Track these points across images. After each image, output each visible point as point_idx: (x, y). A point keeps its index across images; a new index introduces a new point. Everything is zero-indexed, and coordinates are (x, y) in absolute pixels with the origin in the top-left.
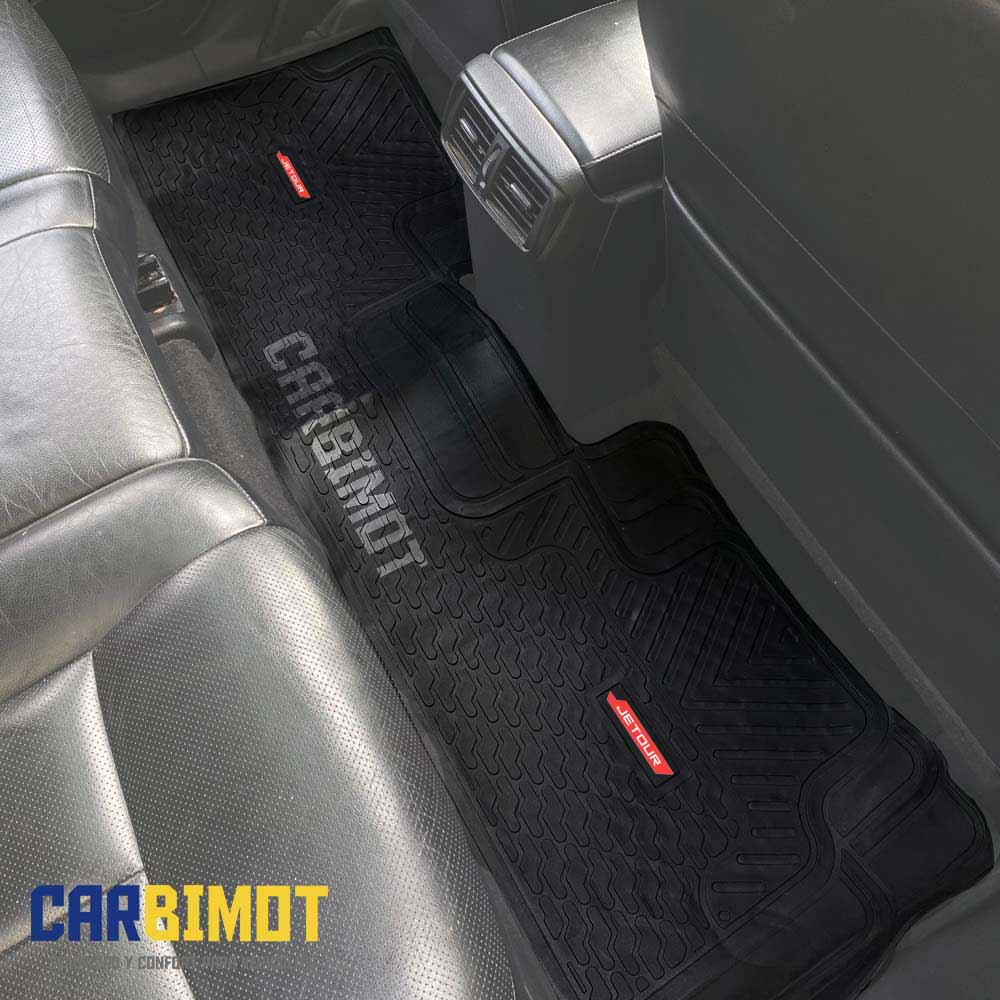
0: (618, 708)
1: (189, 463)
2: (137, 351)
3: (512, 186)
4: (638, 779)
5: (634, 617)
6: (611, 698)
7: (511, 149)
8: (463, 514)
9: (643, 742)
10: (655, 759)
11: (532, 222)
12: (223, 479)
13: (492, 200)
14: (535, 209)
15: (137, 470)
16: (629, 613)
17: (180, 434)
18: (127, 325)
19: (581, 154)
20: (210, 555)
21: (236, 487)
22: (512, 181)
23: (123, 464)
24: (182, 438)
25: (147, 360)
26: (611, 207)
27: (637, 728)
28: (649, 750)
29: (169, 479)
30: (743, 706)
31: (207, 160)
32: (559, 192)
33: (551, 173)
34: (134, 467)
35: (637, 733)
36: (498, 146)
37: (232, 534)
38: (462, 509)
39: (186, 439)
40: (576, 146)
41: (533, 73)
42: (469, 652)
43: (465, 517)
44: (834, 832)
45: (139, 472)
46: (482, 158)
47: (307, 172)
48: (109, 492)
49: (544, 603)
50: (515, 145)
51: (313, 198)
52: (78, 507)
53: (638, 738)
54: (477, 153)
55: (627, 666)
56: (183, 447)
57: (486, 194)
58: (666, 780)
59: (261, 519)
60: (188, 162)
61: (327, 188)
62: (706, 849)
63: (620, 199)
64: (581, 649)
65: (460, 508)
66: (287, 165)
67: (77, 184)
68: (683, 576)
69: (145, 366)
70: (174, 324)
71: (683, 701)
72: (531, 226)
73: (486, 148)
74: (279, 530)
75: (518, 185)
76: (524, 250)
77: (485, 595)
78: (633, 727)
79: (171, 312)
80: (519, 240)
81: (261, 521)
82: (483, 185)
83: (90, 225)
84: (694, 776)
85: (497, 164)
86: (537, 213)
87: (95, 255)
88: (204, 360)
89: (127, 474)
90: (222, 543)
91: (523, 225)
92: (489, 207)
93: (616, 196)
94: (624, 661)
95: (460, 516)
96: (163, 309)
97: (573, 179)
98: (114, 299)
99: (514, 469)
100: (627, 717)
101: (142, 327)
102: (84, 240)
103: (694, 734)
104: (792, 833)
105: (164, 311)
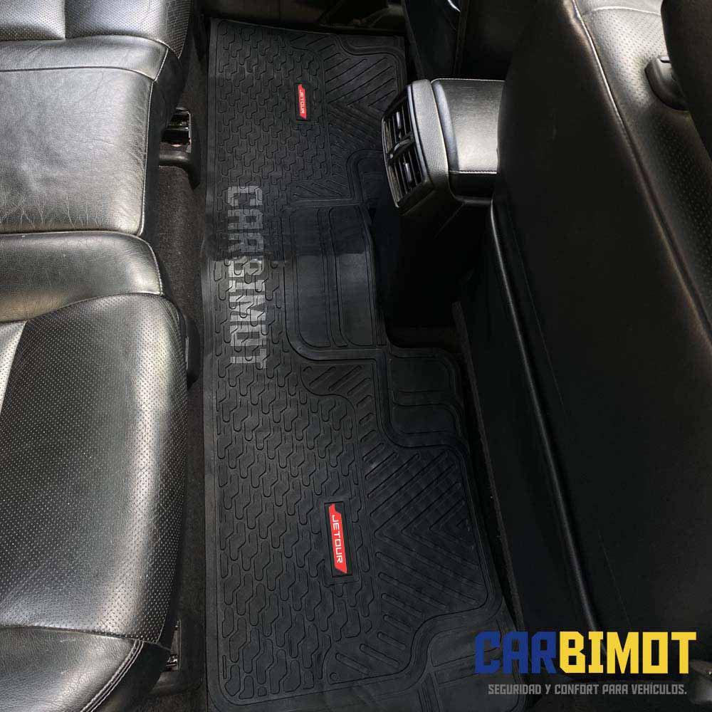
0: (333, 516)
1: (136, 239)
2: (141, 162)
3: (406, 165)
4: (324, 566)
5: (373, 466)
6: (332, 508)
7: (415, 142)
8: (299, 351)
9: (338, 544)
10: (340, 559)
11: (409, 190)
12: (150, 258)
13: (393, 167)
14: (412, 184)
15: (105, 229)
16: (372, 463)
17: (141, 222)
18: (144, 145)
19: (453, 164)
20: (120, 298)
21: (155, 266)
22: (408, 161)
23: (99, 223)
24: (141, 224)
25: (145, 170)
26: (460, 203)
27: (339, 534)
28: (339, 551)
29: (119, 243)
30: (413, 554)
31: (257, 70)
32: (429, 180)
33: (429, 167)
34: (104, 227)
35: (337, 537)
36: (409, 138)
37: (138, 292)
38: (300, 349)
39: (143, 226)
40: (452, 159)
41: (450, 104)
42: (260, 438)
43: (300, 355)
44: (429, 659)
45: (105, 232)
46: (399, 140)
47: (313, 103)
48: (81, 235)
49: (322, 431)
50: (418, 141)
51: (309, 120)
52: (60, 236)
53: (336, 540)
54: (397, 137)
55: (353, 494)
56: (139, 230)
57: (391, 163)
58: (341, 575)
59: (160, 291)
60: (245, 66)
61: (321, 118)
62: (344, 630)
63: (467, 201)
64: (331, 469)
65: (299, 348)
66: (302, 94)
67: (158, 51)
68: (417, 456)
69: (141, 173)
70: (180, 157)
71: (377, 532)
72: (406, 193)
73: (403, 135)
74: (167, 303)
75: (410, 166)
76: (397, 206)
77: (288, 407)
78: (336, 532)
79: (183, 150)
80: (397, 198)
81: (159, 293)
82: (392, 156)
83: (153, 78)
84: (360, 581)
85: (404, 147)
86: (413, 187)
87: (147, 96)
88: (189, 186)
89: (98, 230)
90: (129, 294)
91: (403, 191)
92: (389, 169)
93: (465, 198)
94: (353, 491)
95: (296, 352)
96: (178, 146)
97: (441, 176)
98: (144, 126)
99: (343, 339)
100: (336, 524)
101: (152, 150)
102: (145, 85)
103: (374, 556)
104: (403, 648)
105: (179, 147)
